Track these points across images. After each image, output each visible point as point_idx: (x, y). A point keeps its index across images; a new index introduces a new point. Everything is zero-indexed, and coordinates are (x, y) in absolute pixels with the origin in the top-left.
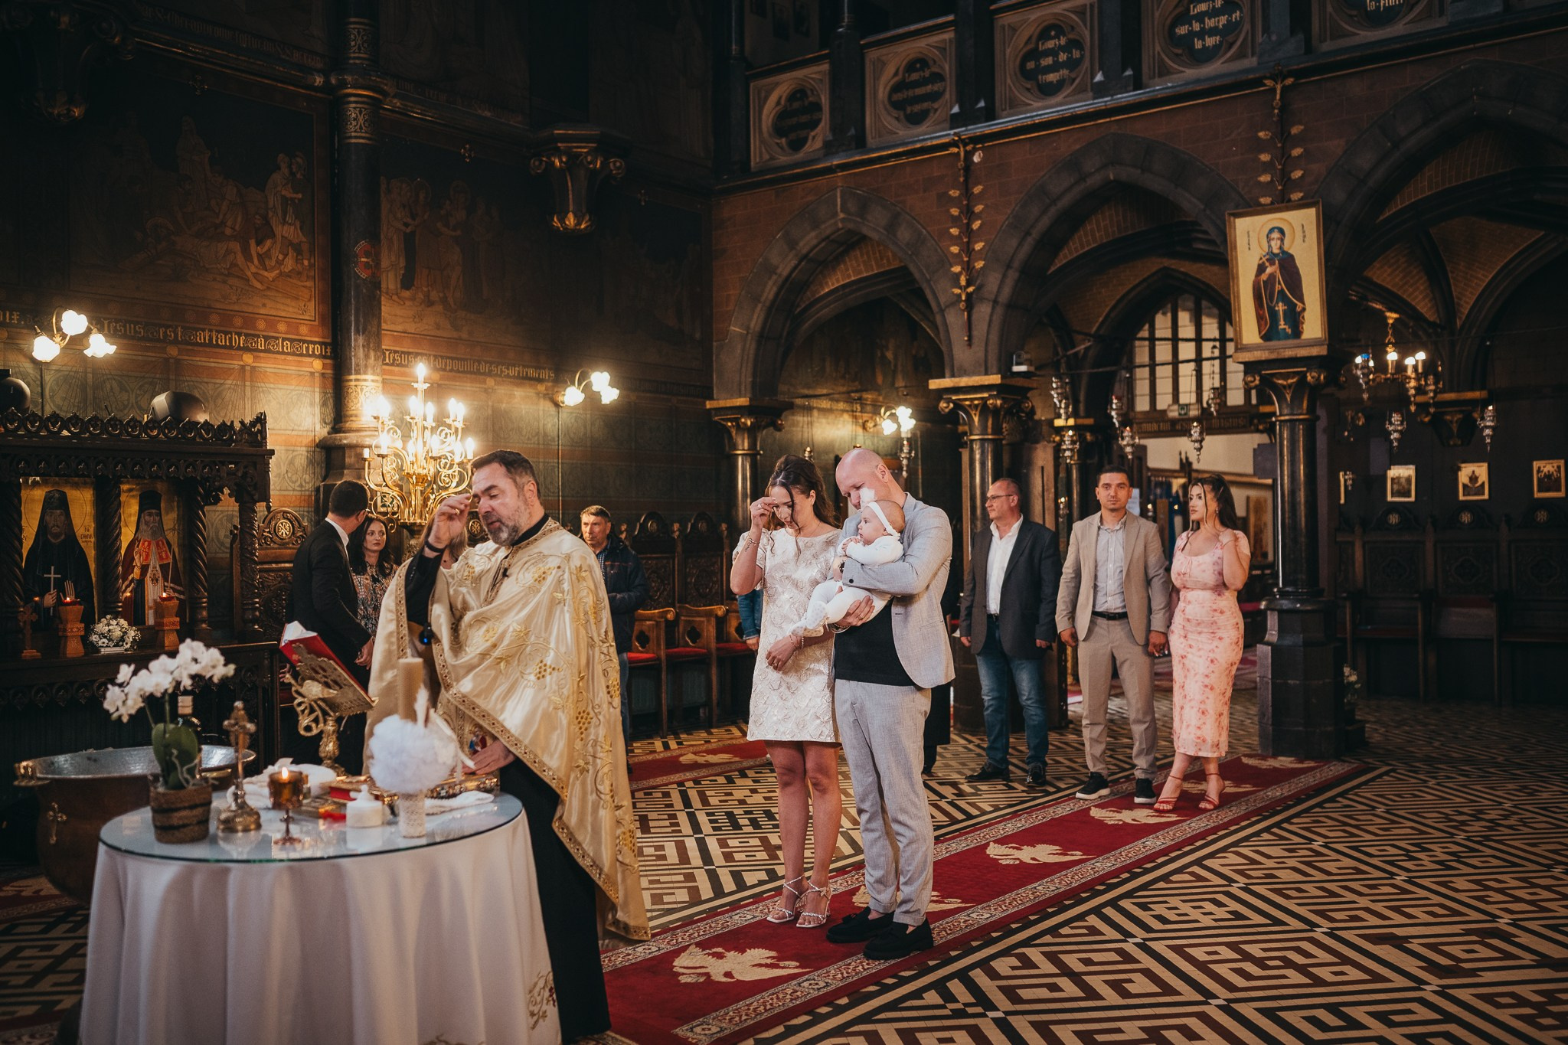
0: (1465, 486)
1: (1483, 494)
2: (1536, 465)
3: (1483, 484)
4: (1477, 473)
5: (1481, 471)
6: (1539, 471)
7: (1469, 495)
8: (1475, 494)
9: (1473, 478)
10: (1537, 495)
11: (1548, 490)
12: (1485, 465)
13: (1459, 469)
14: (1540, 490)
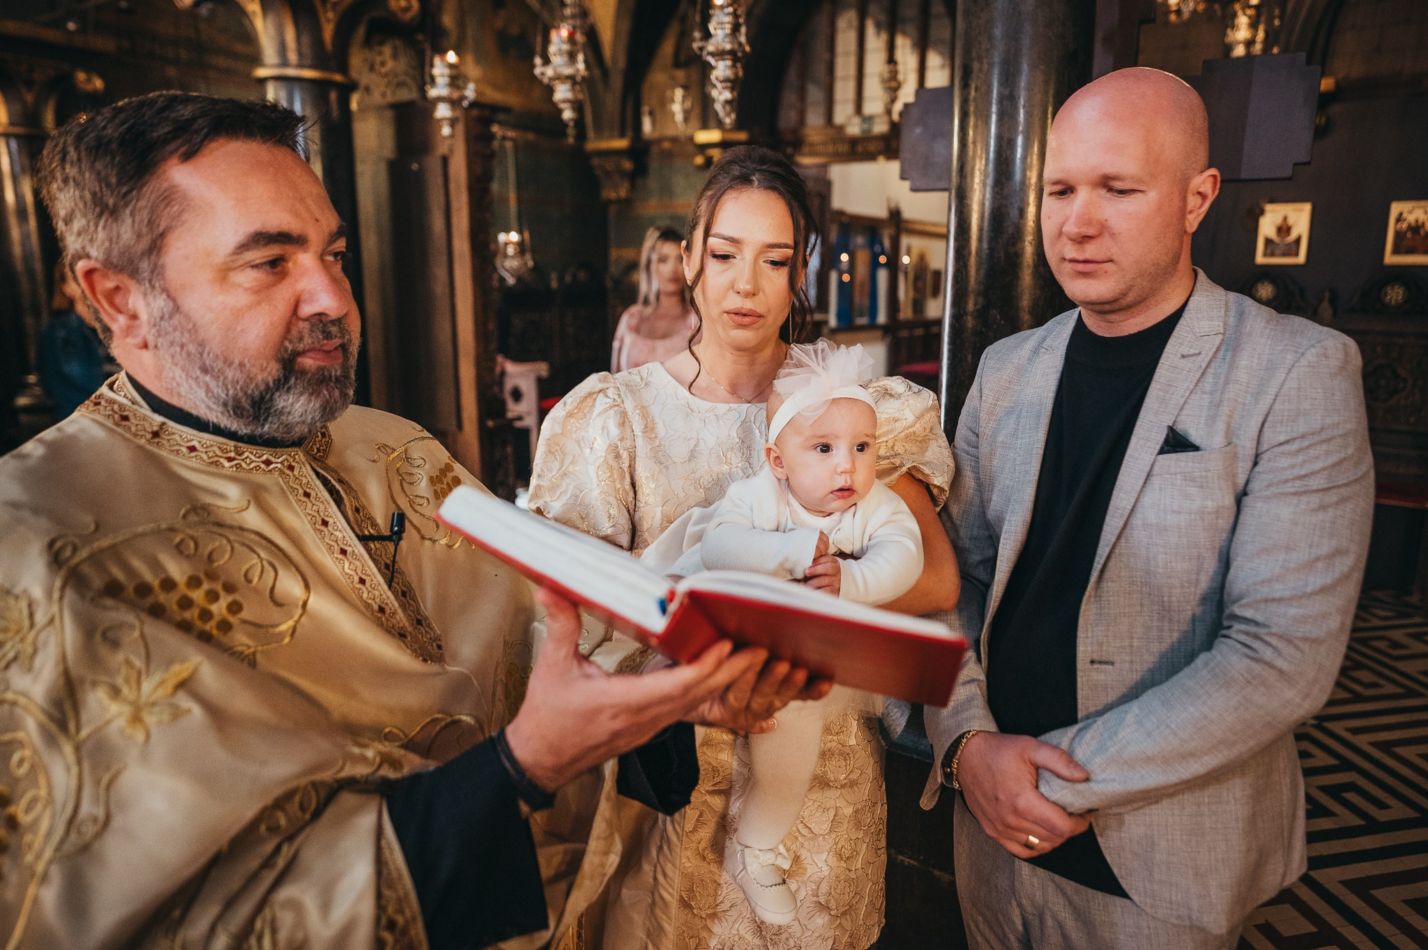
0: (1268, 242)
1: (1297, 254)
2: (1396, 208)
3: (1298, 241)
4: (1291, 221)
5: (1300, 217)
6: (1399, 219)
7: (1272, 255)
8: (1284, 255)
9: (1284, 229)
10: (1390, 258)
11: (1411, 251)
12: (1307, 208)
13: (1262, 212)
14: (1396, 251)
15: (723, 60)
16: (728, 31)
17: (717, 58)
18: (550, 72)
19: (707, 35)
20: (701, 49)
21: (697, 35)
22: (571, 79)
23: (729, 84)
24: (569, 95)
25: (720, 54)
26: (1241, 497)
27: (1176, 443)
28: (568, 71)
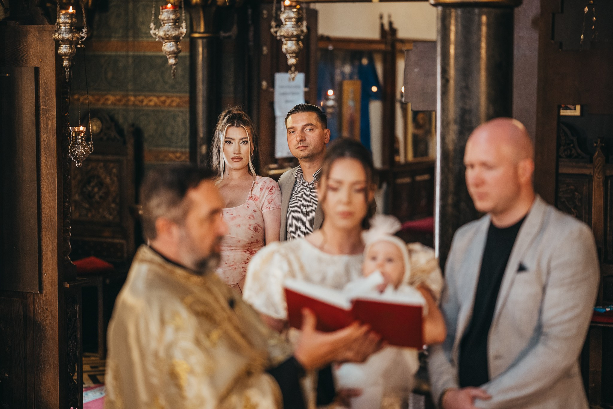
15: (291, 41)
16: (294, 23)
17: (287, 39)
18: (161, 33)
19: (279, 24)
20: (276, 32)
21: (273, 24)
22: (176, 39)
23: (294, 55)
24: (173, 48)
25: (289, 37)
26: (544, 289)
27: (521, 268)
28: (175, 33)
